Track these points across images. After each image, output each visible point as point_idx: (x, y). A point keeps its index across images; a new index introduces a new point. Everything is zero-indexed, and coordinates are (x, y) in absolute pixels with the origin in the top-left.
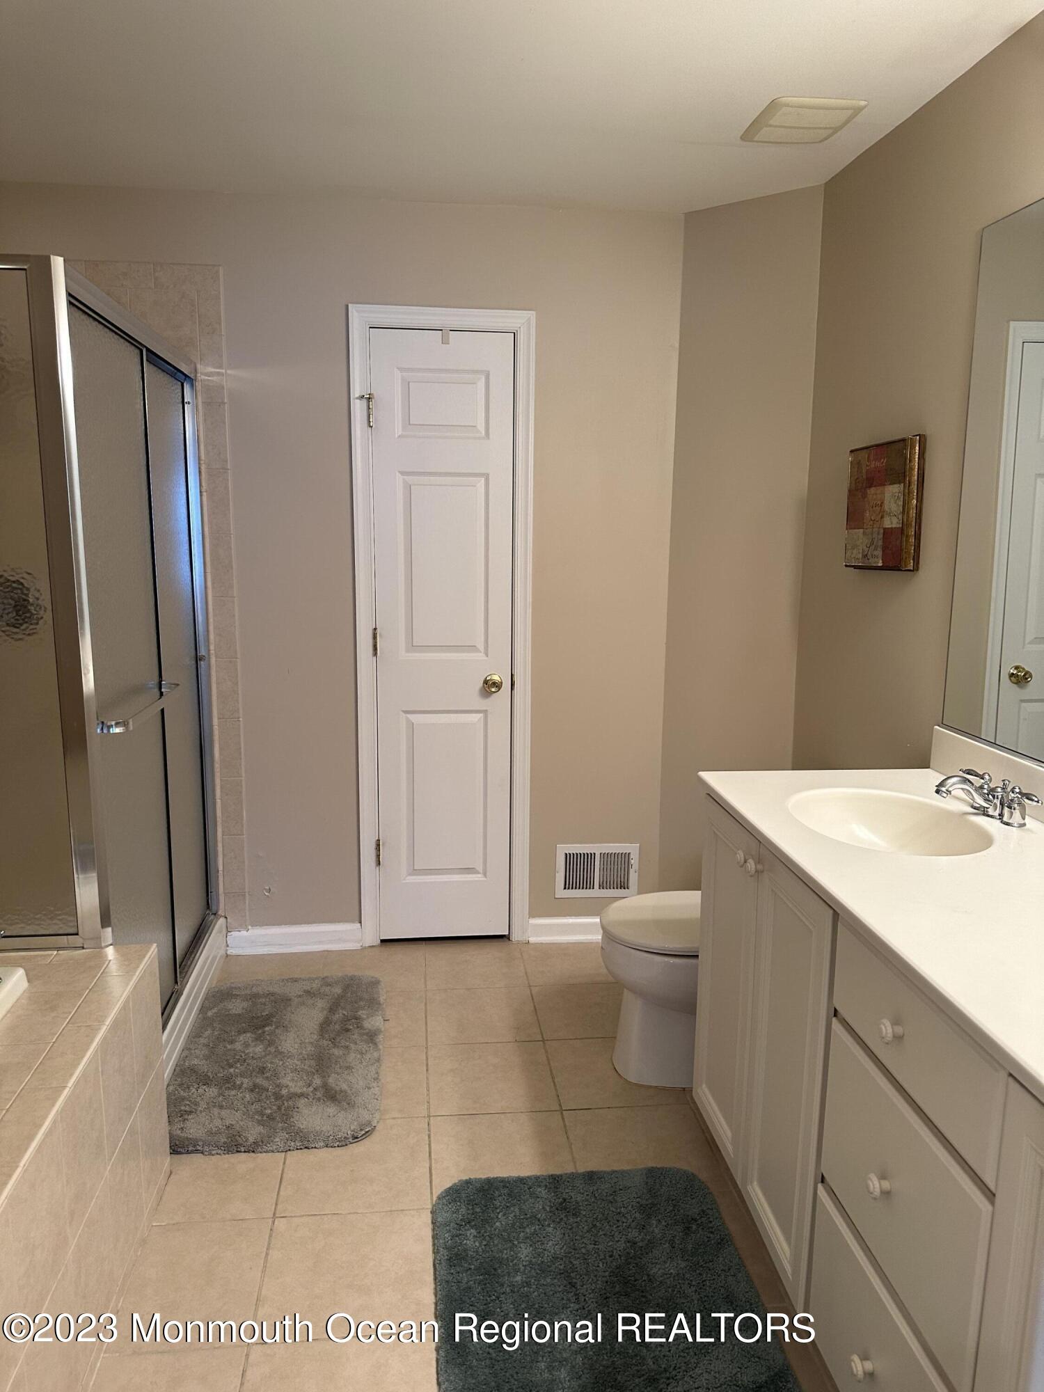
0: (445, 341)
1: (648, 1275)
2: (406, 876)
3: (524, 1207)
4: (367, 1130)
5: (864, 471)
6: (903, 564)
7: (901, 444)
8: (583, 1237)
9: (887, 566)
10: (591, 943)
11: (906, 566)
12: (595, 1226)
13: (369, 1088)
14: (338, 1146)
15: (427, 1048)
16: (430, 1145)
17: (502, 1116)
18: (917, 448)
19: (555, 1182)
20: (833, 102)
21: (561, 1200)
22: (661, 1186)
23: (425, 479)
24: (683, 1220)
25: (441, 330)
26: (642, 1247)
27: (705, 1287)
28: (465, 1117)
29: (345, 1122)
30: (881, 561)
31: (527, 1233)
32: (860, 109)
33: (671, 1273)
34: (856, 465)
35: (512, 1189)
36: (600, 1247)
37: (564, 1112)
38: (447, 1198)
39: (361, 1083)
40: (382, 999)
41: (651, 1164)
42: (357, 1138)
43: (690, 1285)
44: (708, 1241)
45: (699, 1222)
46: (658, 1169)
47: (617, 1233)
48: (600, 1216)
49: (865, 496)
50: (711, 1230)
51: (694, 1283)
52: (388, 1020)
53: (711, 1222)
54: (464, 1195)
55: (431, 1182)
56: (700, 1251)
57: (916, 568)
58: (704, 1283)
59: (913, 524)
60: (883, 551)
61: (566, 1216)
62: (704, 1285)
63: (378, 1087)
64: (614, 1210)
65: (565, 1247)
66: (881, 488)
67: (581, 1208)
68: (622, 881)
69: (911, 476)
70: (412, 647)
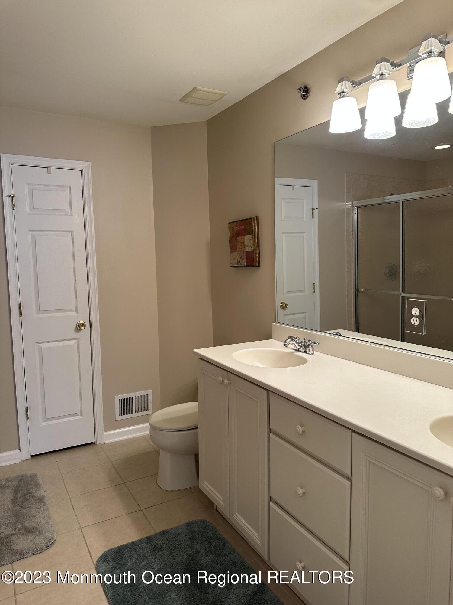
0: (49, 172)
1: (200, 565)
2: (42, 423)
3: (138, 554)
4: (52, 542)
5: (235, 231)
6: (255, 264)
7: (250, 220)
8: (168, 558)
9: (248, 266)
10: (134, 438)
11: (256, 265)
12: (171, 552)
13: (48, 523)
14: (39, 553)
15: (70, 499)
16: (85, 540)
17: (115, 519)
18: (256, 222)
19: (148, 540)
20: (217, 91)
21: (154, 546)
22: (194, 528)
23: (41, 233)
24: (207, 539)
25: (47, 168)
26: (194, 555)
27: (223, 563)
28: (98, 524)
29: (40, 541)
30: (246, 264)
31: (143, 564)
32: (225, 95)
33: (209, 561)
34: (232, 228)
35: (131, 547)
36: (177, 560)
37: (143, 510)
38: (102, 560)
39: (42, 521)
40: (41, 482)
41: (186, 521)
42: (48, 547)
43: (218, 564)
44: (219, 544)
45: (213, 538)
46: (191, 522)
47: (182, 553)
48: (173, 548)
49: (236, 240)
50: (219, 540)
51: (219, 562)
52: (46, 491)
53: (218, 537)
54: (109, 557)
55: (91, 556)
56: (217, 549)
57: (259, 266)
58: (223, 561)
59: (257, 250)
60: (246, 260)
61: (158, 552)
62: (223, 562)
63: (52, 521)
64: (178, 543)
65: (162, 564)
66: (243, 237)
67: (164, 547)
68: (145, 407)
69: (255, 231)
70: (39, 311)
